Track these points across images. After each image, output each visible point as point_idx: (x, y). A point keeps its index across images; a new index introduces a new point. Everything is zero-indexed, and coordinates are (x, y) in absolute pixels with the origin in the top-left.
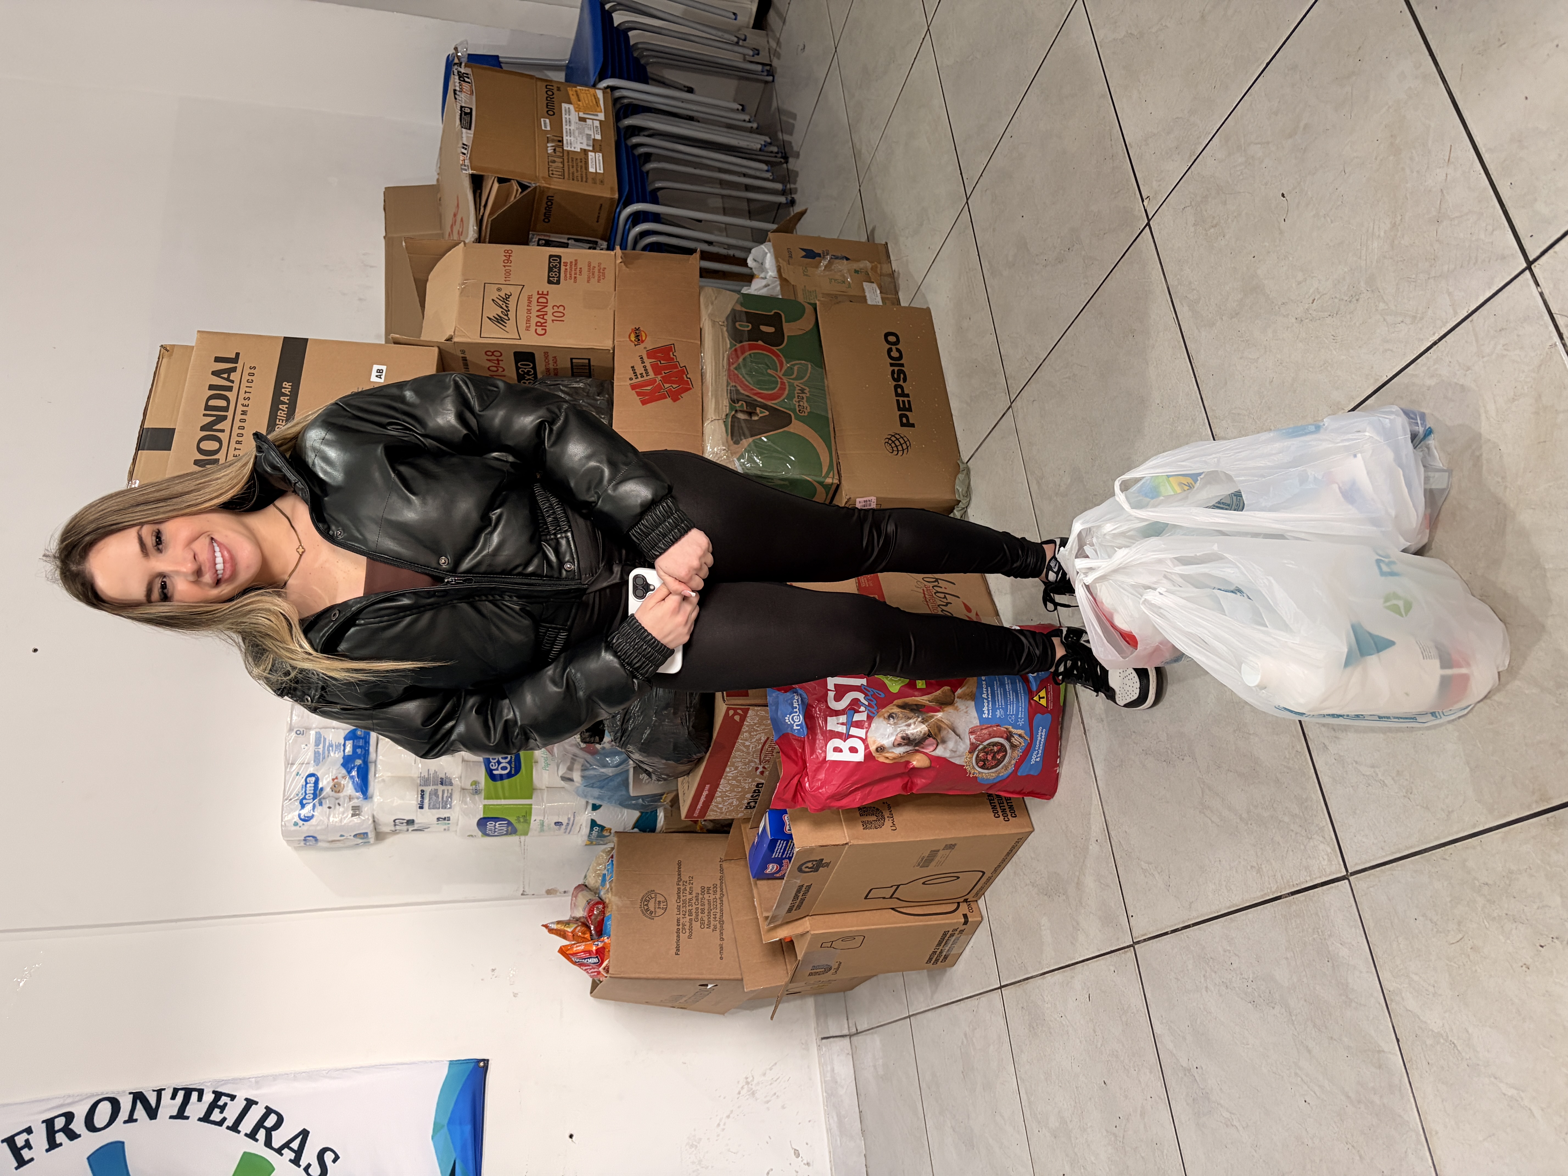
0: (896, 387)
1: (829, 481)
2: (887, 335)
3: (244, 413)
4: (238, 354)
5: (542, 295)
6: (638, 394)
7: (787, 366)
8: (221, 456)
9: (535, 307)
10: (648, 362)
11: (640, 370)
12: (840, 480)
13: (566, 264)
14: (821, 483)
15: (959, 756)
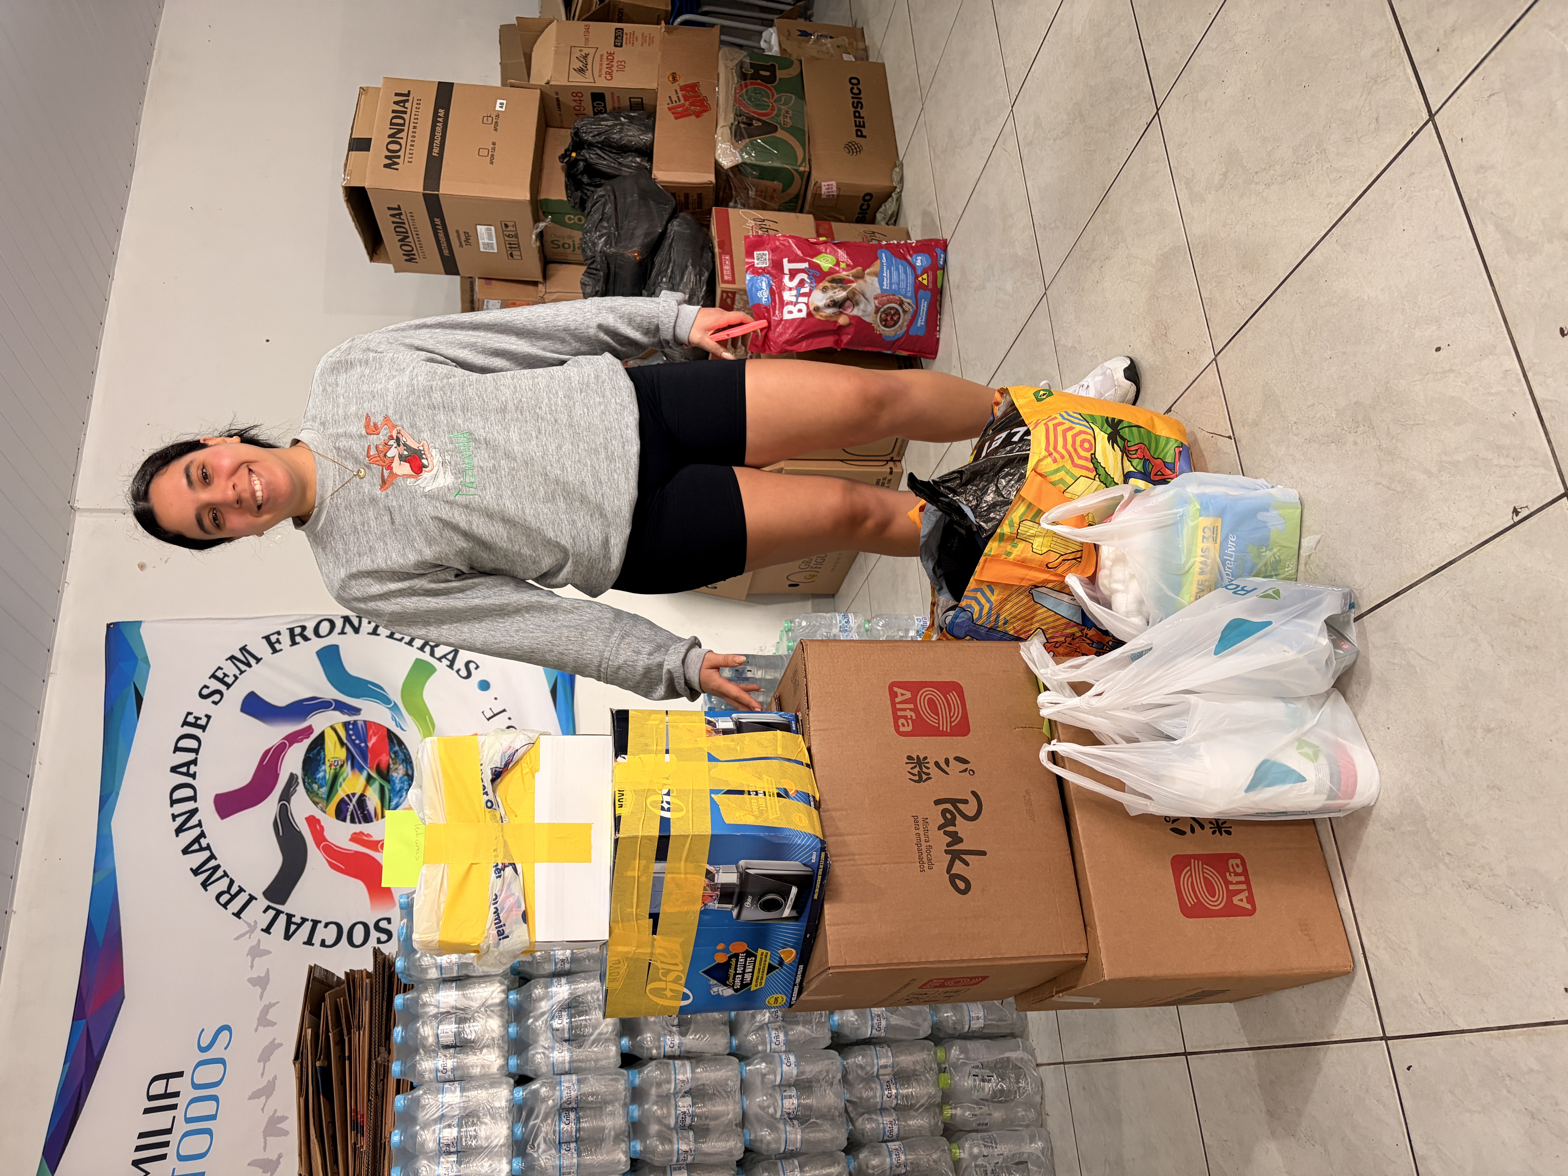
0: (855, 112)
1: (802, 169)
2: (851, 79)
3: (415, 127)
4: (409, 92)
5: (610, 54)
6: (673, 113)
7: (776, 96)
8: (401, 153)
9: (605, 62)
10: (680, 94)
11: (674, 98)
12: (810, 168)
13: (626, 34)
14: (797, 171)
15: (868, 315)
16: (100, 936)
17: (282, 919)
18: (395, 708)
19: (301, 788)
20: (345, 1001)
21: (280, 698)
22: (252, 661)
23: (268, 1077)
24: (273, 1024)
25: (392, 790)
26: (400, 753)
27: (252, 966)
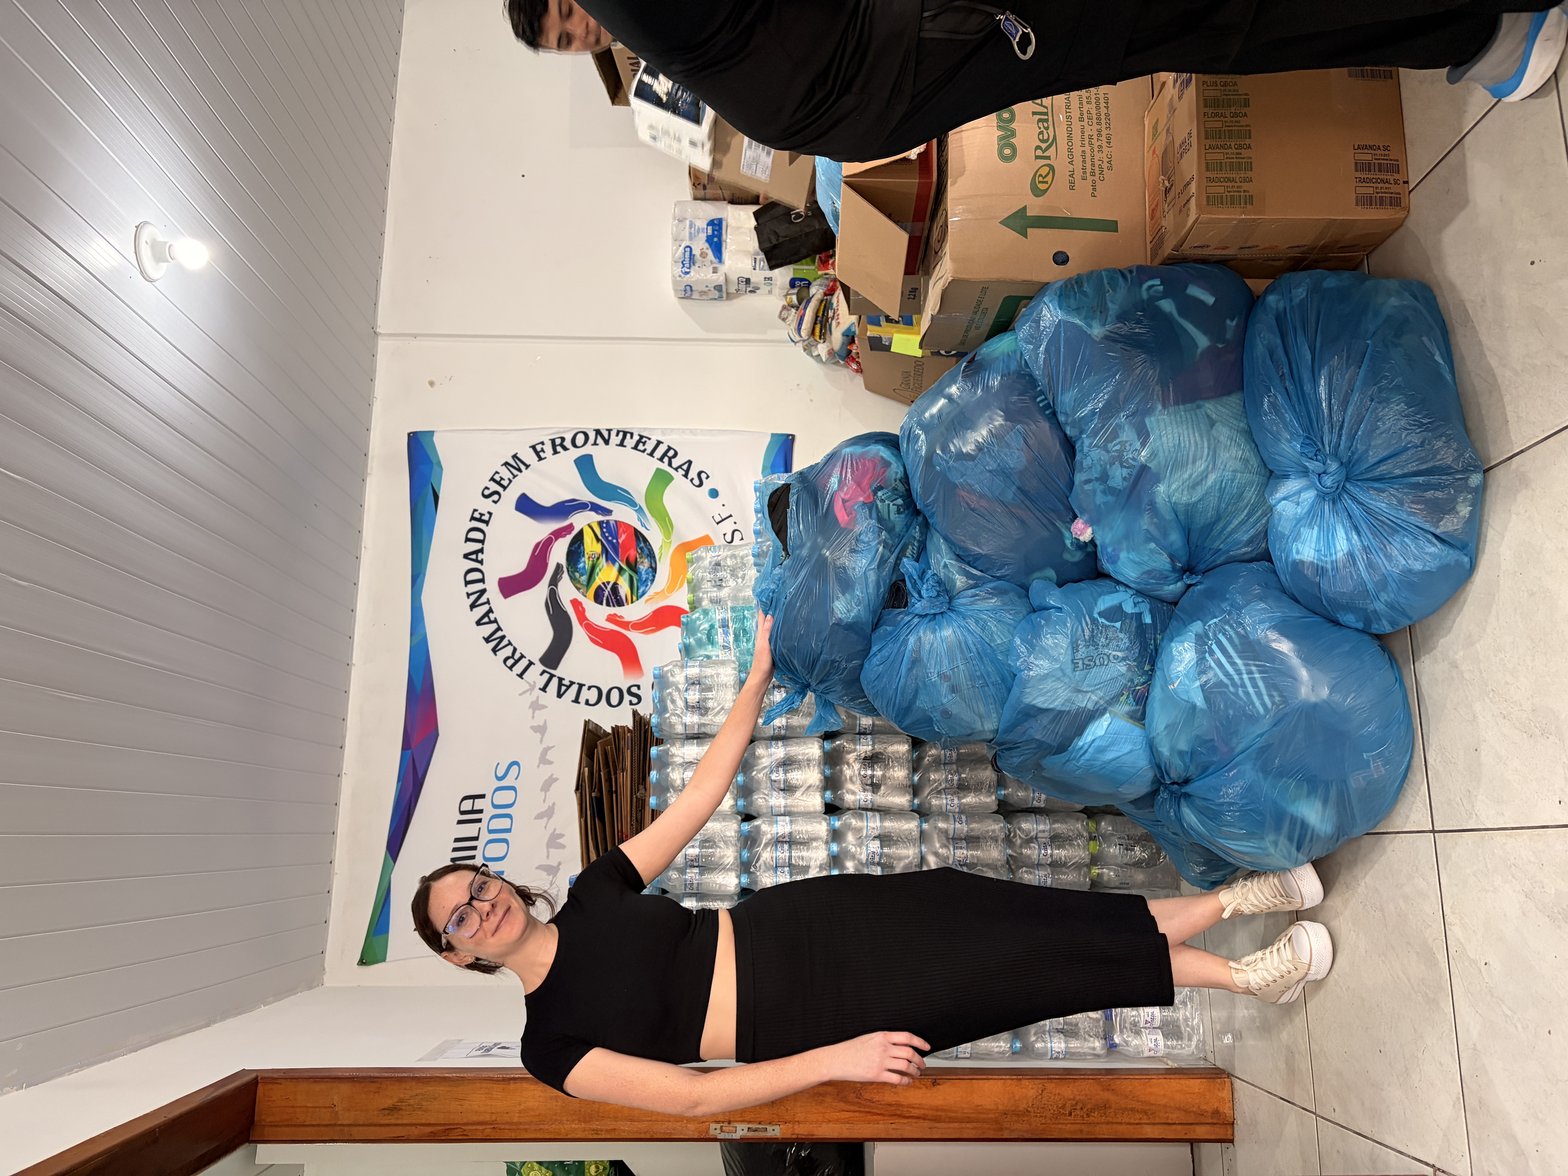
16: (418, 687)
17: (555, 681)
18: (640, 510)
19: (565, 576)
20: (611, 748)
21: (546, 500)
22: (523, 467)
23: (549, 803)
24: (551, 763)
25: (639, 580)
26: (645, 549)
27: (533, 717)
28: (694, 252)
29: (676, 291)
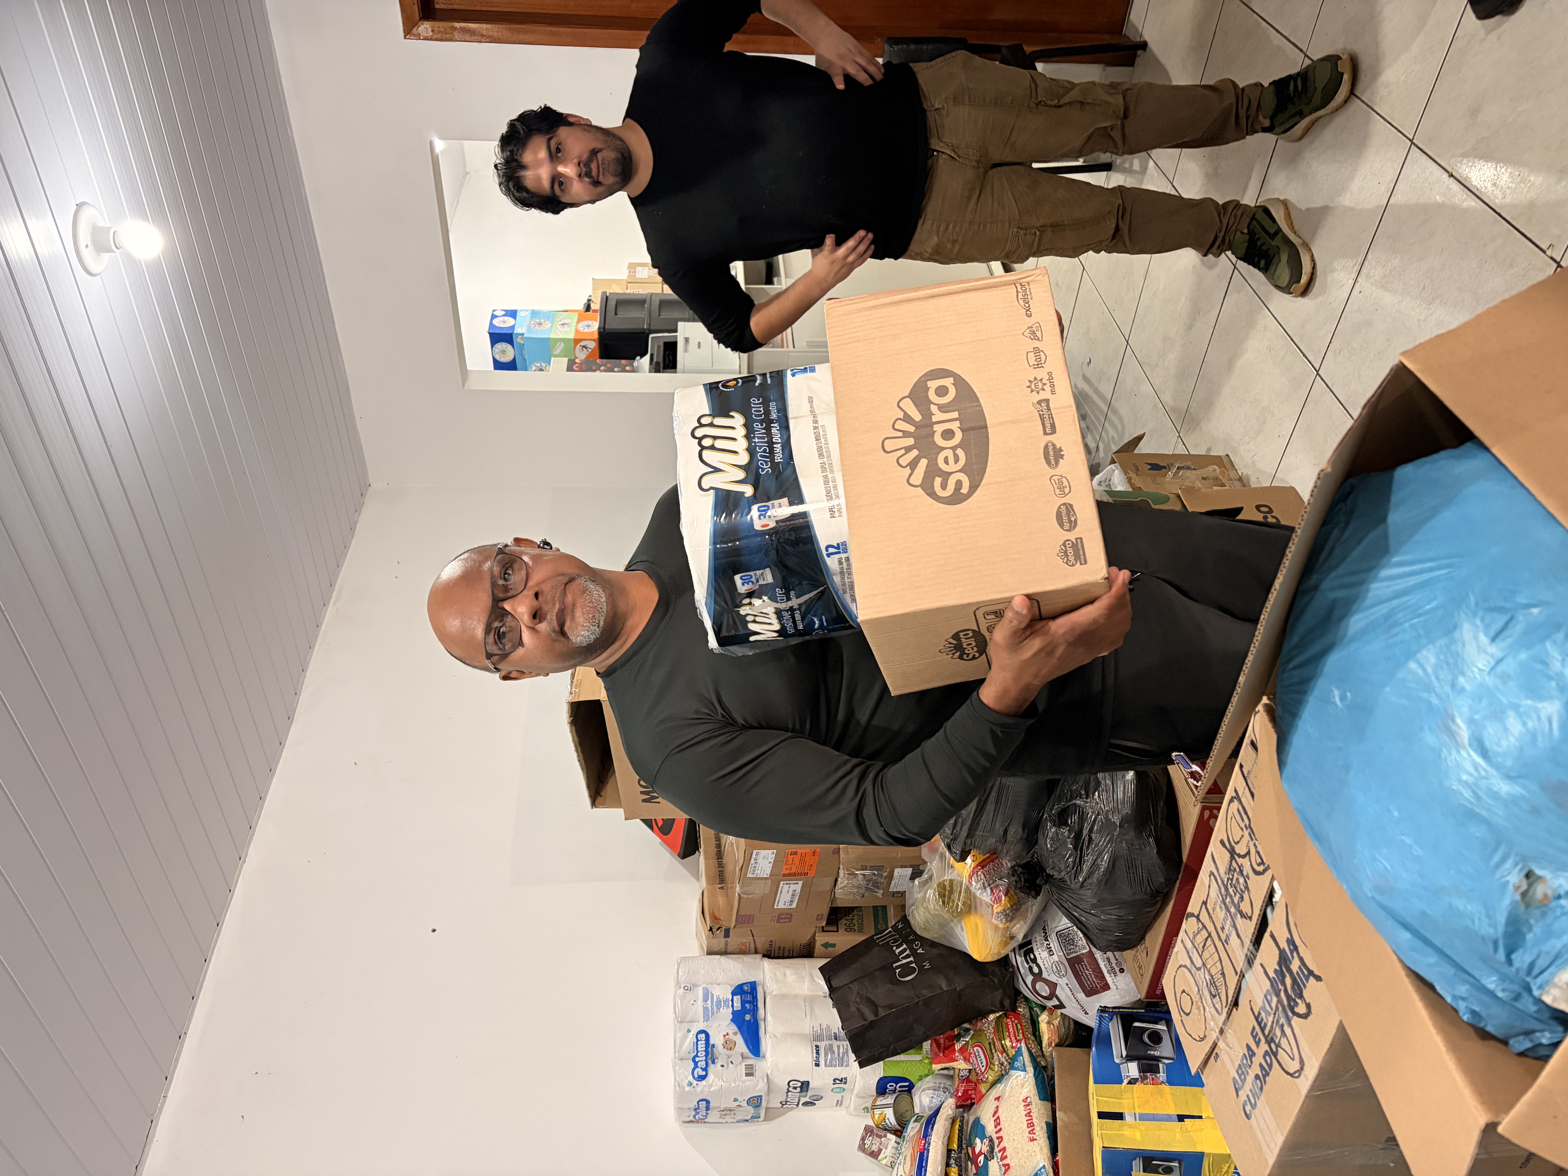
2: (1258, 507)
28: (712, 1042)
29: (680, 1110)
